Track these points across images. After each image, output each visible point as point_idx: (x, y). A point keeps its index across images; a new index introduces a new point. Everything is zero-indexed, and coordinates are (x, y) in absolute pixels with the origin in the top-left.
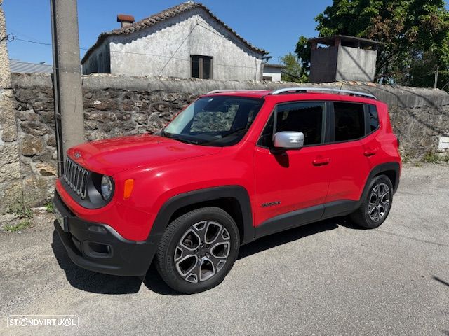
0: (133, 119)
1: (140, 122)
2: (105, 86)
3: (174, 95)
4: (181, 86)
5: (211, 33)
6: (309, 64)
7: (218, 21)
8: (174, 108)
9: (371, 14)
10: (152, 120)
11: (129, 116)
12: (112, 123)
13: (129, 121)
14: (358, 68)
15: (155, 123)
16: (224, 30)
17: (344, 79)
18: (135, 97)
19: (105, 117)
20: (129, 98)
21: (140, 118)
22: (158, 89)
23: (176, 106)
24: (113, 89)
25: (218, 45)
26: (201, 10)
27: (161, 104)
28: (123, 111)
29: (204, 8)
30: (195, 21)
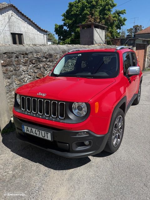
0: (21, 69)
1: (24, 71)
2: (5, 51)
3: (39, 54)
4: (41, 49)
5: (20, 21)
6: (62, 37)
7: (23, 15)
8: (39, 61)
9: (86, 14)
10: (30, 69)
11: (19, 68)
12: (11, 73)
13: (19, 71)
14: (100, 38)
15: (32, 71)
16: (26, 19)
17: (96, 43)
18: (21, 57)
19: (7, 70)
20: (18, 58)
21: (24, 69)
22: (31, 51)
23: (40, 60)
24: (9, 53)
25: (24, 27)
26: (12, 8)
27: (34, 60)
28: (16, 65)
29: (14, 7)
30: (10, 14)
